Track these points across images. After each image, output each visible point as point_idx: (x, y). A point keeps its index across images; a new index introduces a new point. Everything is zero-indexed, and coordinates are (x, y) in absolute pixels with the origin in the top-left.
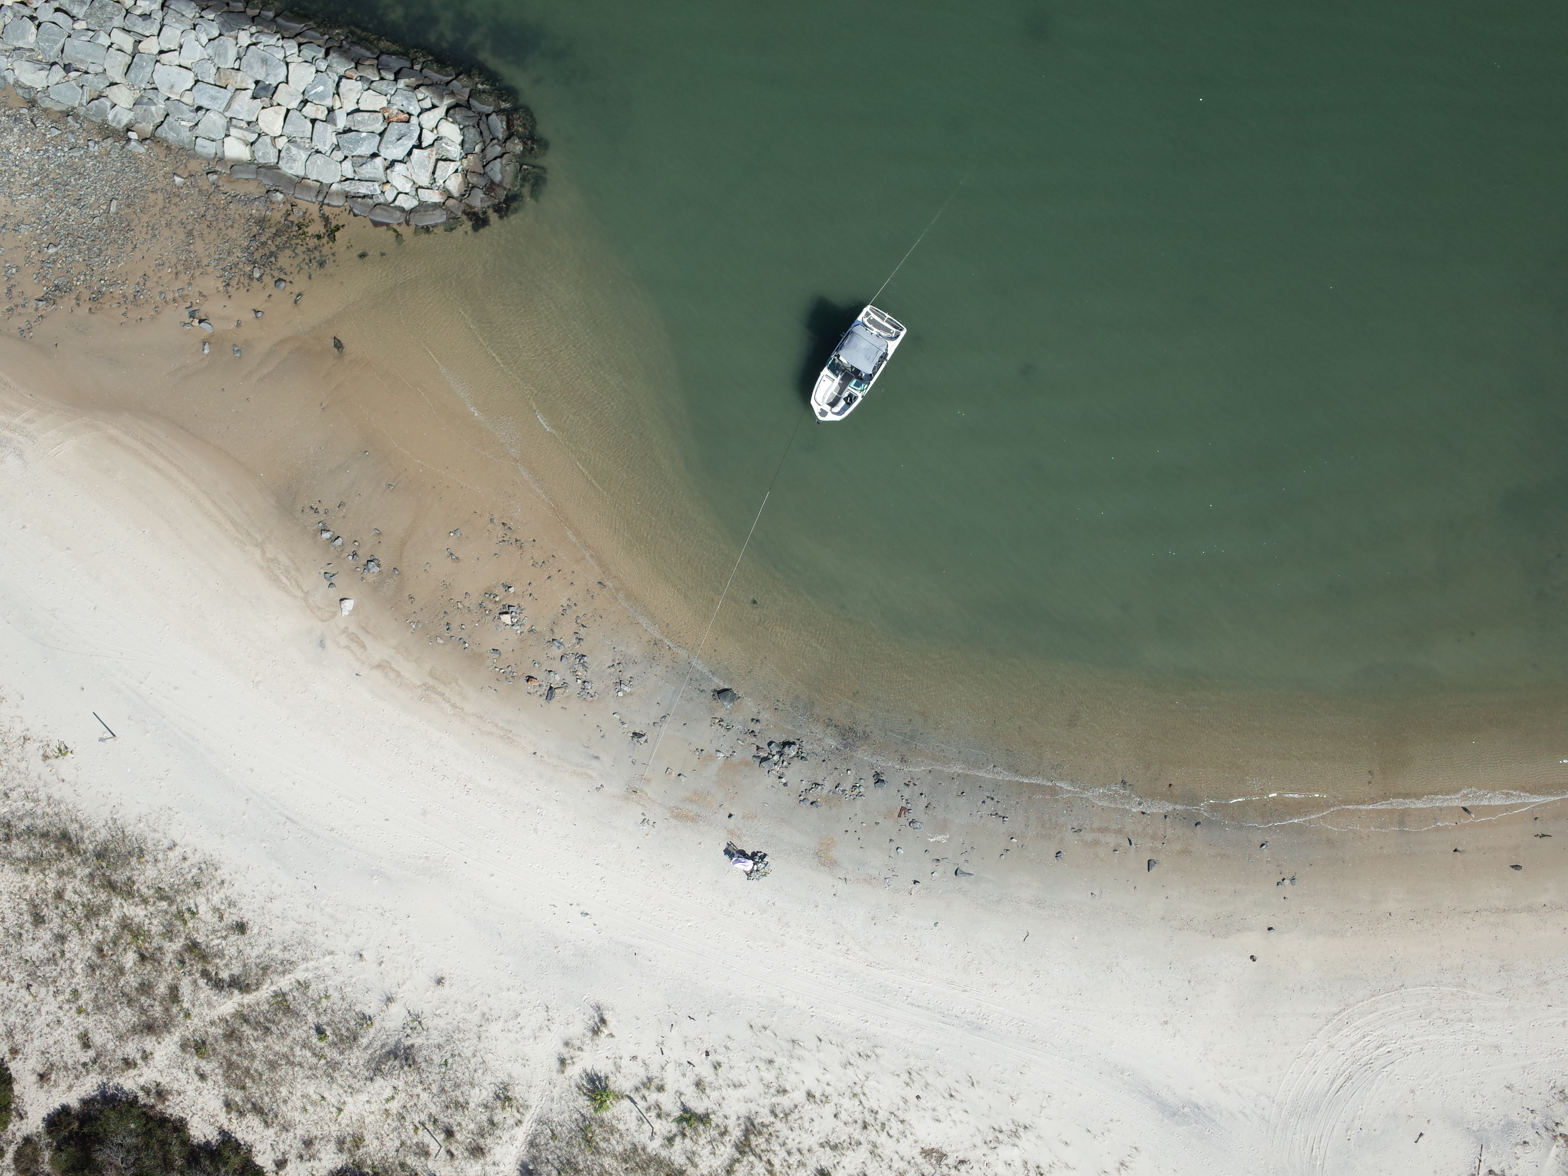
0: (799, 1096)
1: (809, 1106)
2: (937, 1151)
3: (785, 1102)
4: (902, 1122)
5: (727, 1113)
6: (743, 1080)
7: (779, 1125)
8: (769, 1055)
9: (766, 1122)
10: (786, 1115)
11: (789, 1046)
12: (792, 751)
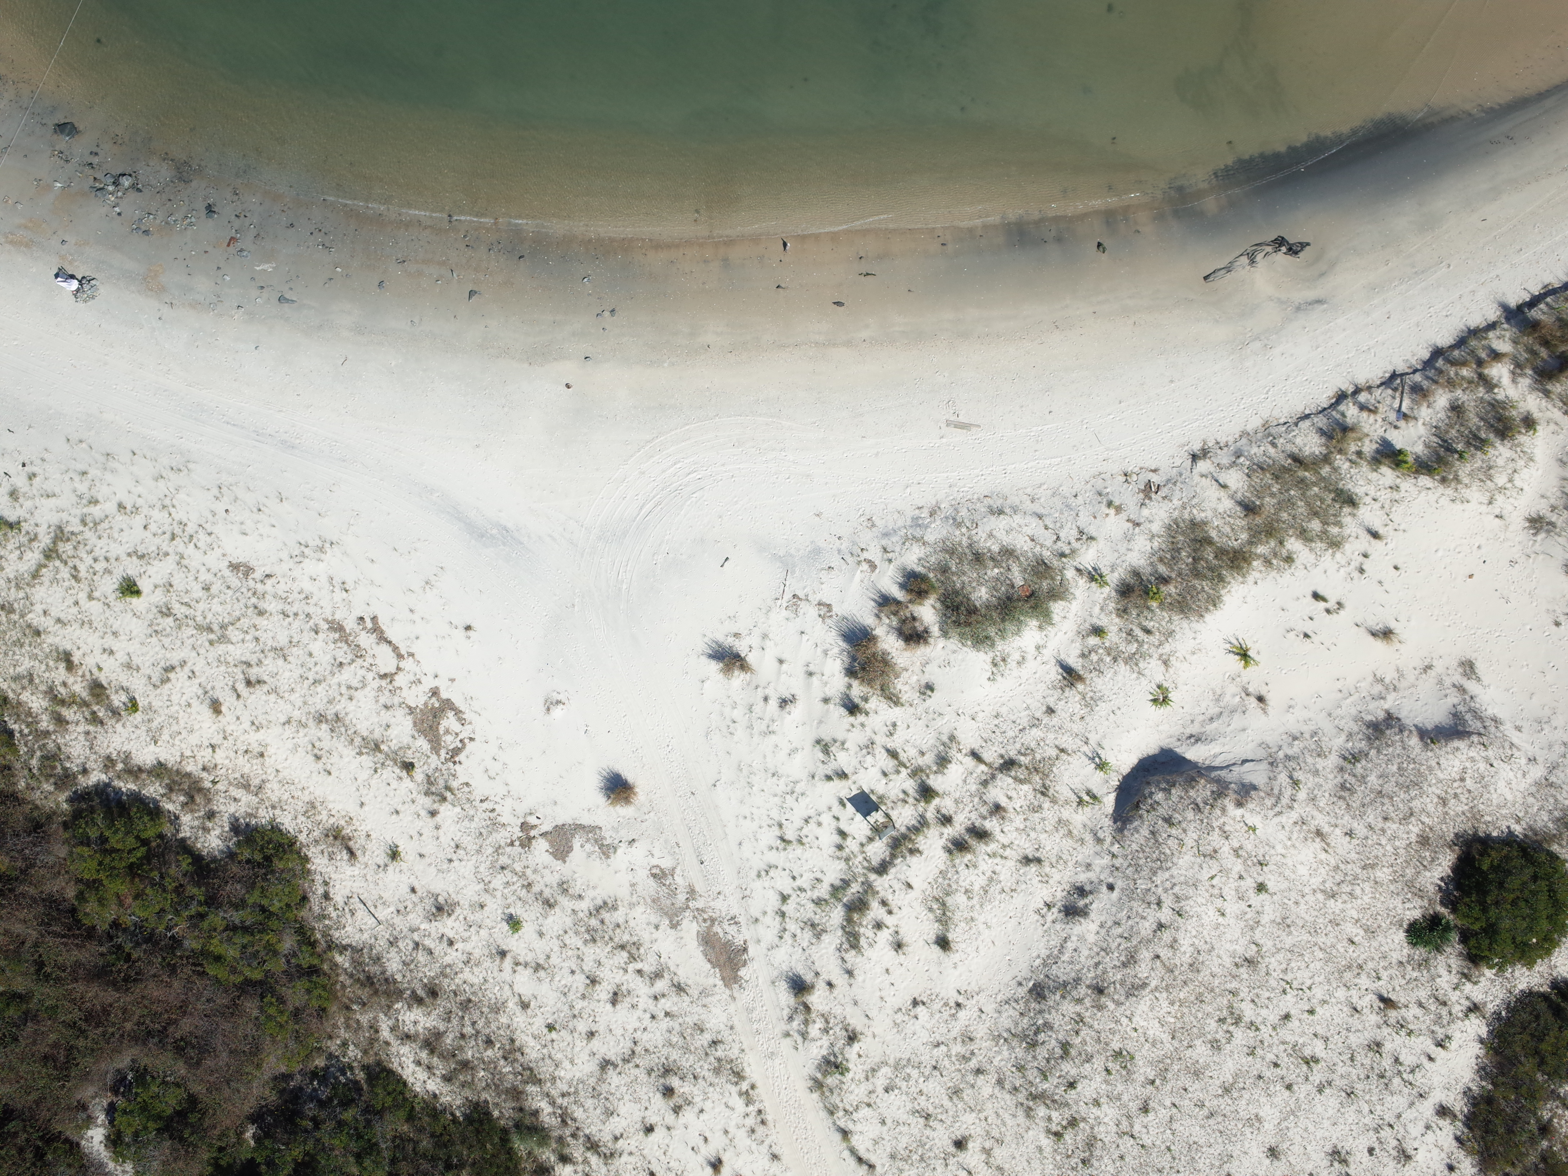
0: (110, 507)
1: (120, 518)
2: (245, 565)
3: (96, 511)
4: (210, 534)
5: (39, 522)
6: (57, 490)
7: (88, 534)
8: (81, 467)
9: (76, 530)
10: (95, 524)
11: (102, 459)
12: (126, 182)
